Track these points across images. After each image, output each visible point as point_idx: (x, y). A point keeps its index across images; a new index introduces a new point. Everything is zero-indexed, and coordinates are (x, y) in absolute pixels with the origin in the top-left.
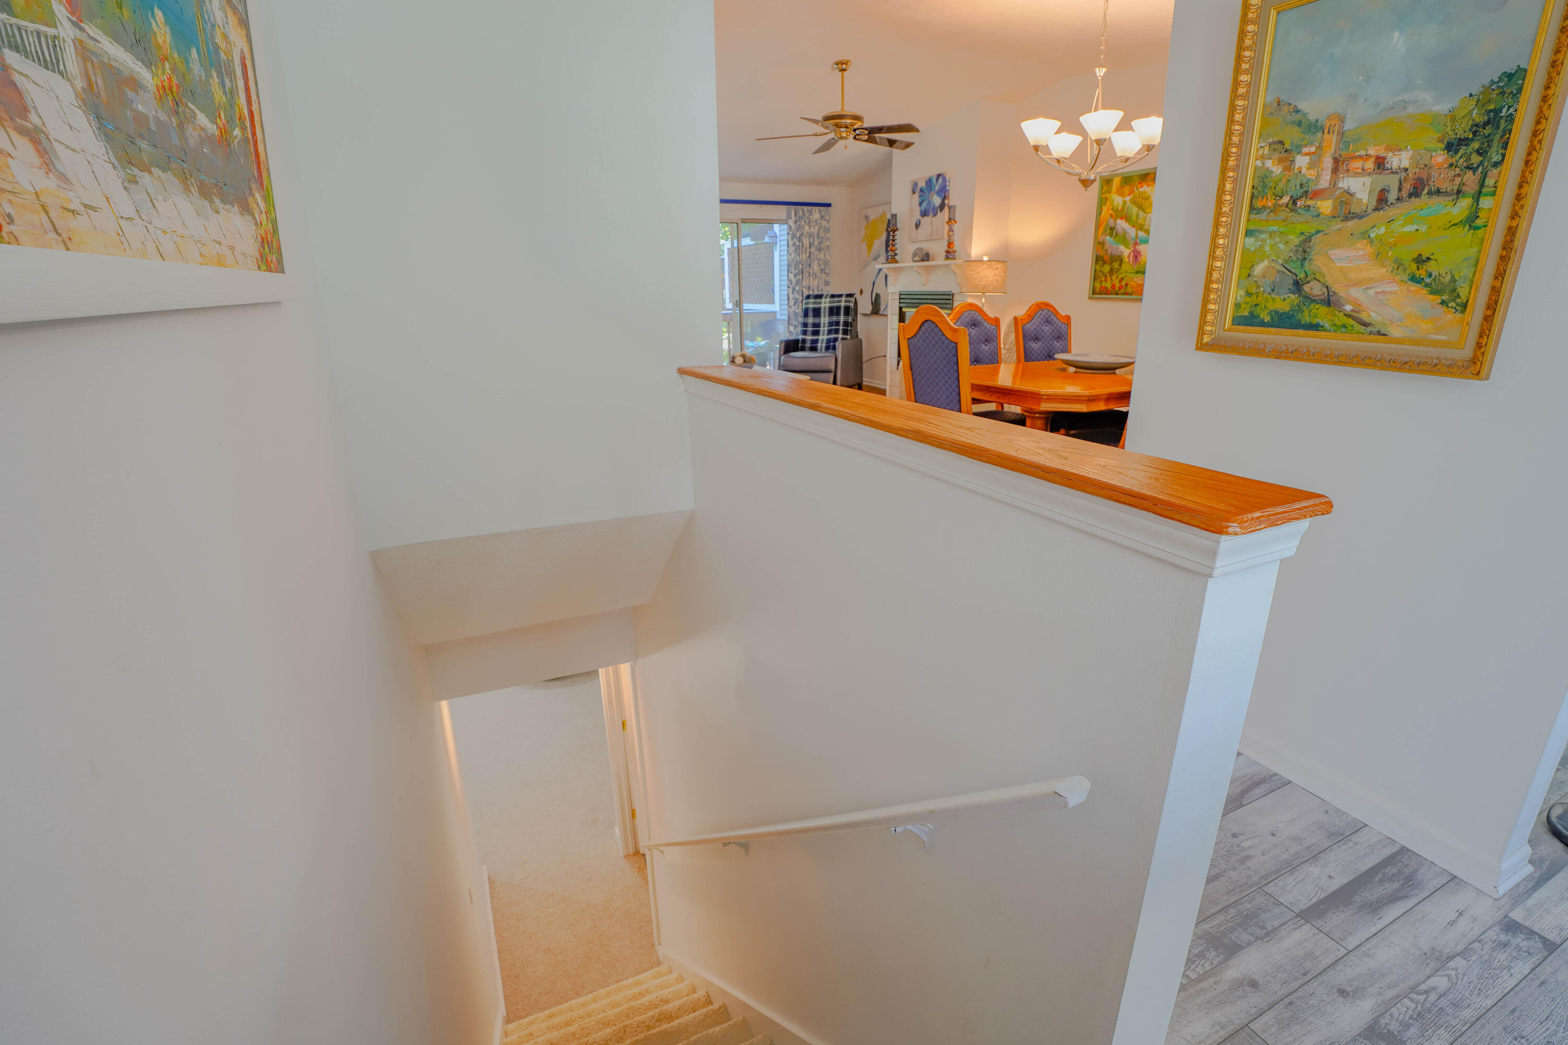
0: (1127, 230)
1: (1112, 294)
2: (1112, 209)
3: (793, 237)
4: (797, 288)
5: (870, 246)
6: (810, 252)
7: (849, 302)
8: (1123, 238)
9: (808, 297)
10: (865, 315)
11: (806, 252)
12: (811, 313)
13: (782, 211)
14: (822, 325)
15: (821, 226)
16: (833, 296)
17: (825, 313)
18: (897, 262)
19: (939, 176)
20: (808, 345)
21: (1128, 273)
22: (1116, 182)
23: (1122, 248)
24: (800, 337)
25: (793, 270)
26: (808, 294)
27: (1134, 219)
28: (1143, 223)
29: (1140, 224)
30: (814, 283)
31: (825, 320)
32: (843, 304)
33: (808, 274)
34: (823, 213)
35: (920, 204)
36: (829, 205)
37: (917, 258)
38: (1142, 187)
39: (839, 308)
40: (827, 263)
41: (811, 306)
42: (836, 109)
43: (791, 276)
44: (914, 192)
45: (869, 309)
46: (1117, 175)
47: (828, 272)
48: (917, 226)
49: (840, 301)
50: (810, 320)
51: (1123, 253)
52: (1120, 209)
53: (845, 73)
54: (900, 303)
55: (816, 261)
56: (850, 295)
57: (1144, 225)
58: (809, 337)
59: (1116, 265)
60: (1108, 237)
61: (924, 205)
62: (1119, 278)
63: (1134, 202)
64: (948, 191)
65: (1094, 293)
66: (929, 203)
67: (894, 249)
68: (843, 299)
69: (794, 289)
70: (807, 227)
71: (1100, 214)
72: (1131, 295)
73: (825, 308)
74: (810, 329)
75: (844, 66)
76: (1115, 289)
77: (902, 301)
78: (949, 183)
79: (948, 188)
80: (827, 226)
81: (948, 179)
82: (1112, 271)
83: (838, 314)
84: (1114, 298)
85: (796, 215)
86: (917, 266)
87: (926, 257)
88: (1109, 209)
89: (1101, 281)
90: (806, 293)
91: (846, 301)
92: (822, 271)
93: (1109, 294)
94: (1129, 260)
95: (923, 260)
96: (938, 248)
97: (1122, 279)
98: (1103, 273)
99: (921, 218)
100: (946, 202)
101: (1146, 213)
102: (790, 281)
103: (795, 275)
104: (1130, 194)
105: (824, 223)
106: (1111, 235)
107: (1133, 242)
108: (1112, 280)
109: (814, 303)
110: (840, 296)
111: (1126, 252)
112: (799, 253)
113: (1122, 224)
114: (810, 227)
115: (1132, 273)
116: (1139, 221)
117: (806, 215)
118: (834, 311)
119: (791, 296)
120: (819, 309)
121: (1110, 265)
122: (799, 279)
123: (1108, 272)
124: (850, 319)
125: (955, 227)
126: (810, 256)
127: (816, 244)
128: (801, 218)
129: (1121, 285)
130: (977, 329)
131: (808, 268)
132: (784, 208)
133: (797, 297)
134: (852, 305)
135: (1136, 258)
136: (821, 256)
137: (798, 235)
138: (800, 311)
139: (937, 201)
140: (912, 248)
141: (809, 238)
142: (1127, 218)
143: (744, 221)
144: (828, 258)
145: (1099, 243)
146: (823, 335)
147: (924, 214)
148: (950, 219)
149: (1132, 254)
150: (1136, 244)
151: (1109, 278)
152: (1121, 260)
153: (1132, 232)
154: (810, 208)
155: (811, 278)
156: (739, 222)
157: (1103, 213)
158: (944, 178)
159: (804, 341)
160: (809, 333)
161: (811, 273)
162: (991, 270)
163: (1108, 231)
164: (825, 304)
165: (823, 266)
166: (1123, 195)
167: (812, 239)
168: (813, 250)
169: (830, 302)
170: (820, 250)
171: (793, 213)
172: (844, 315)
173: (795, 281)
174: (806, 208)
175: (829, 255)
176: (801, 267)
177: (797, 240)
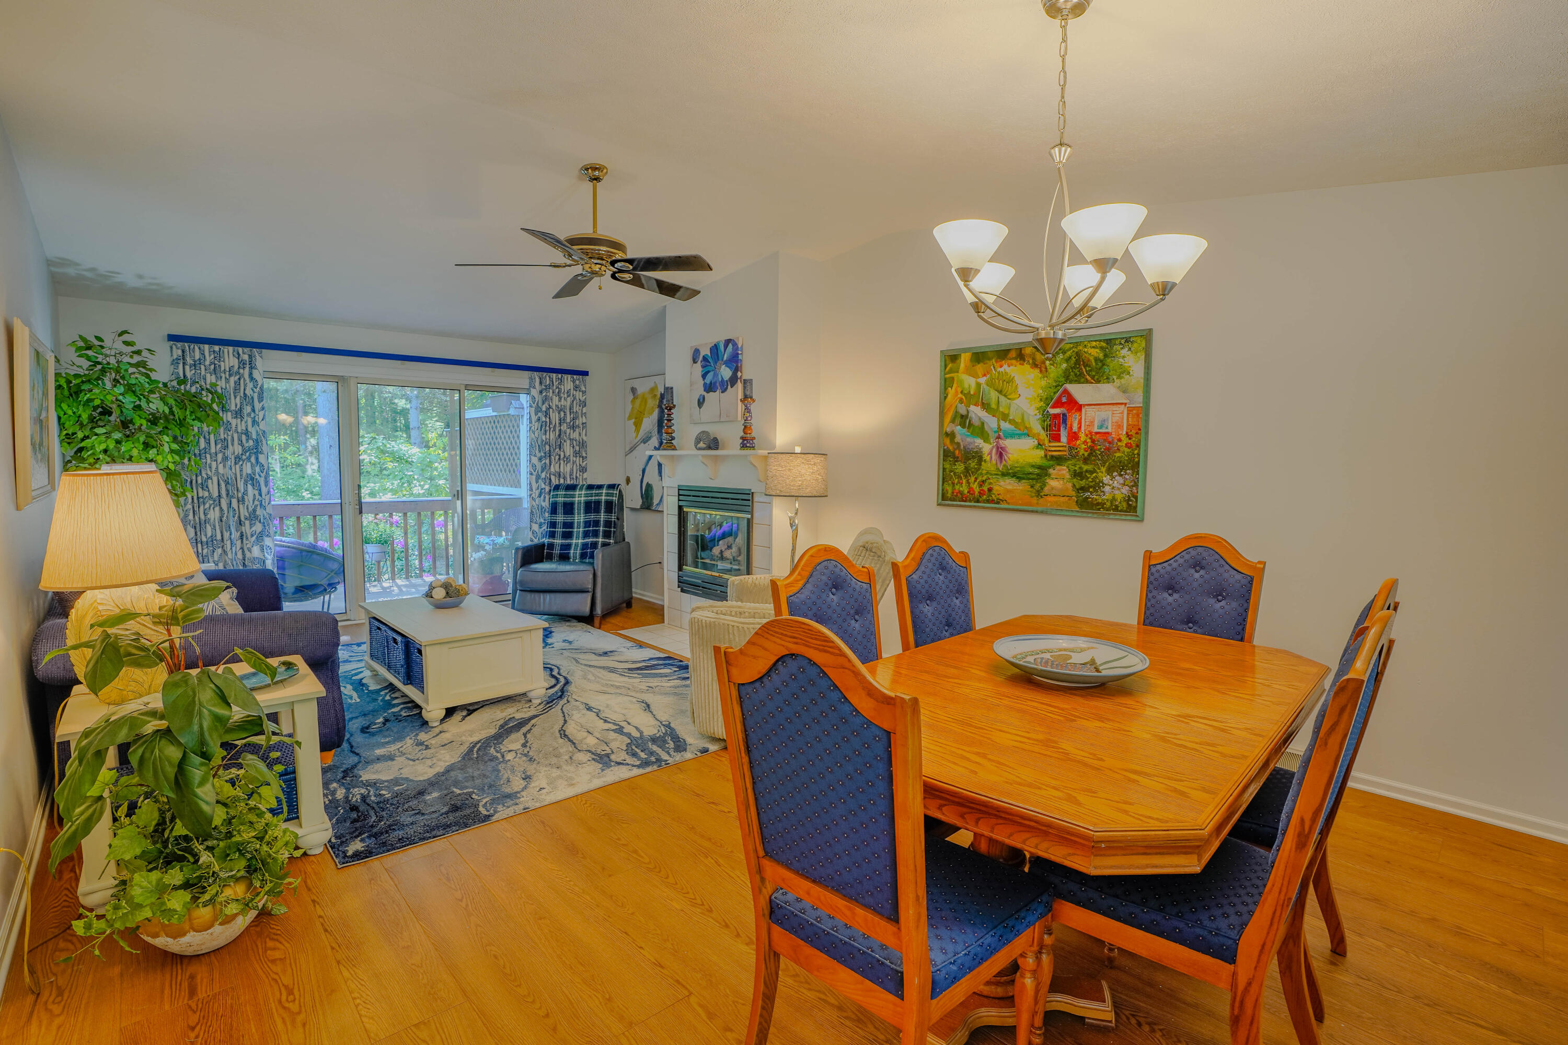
0: (986, 420)
1: (970, 501)
2: (962, 392)
3: (538, 410)
4: (543, 475)
5: (638, 425)
6: (560, 430)
7: (612, 495)
8: (981, 431)
9: (557, 488)
10: (633, 509)
11: (554, 430)
12: (560, 509)
13: (522, 379)
14: (576, 525)
15: (575, 398)
16: (590, 487)
17: (579, 510)
18: (675, 449)
19: (728, 342)
20: (557, 551)
21: (991, 475)
22: (965, 358)
23: (979, 442)
24: (546, 540)
25: (537, 452)
26: (557, 483)
27: (994, 406)
28: (1006, 412)
29: (1003, 414)
30: (566, 469)
31: (579, 518)
32: (603, 498)
33: (557, 457)
34: (577, 382)
35: (704, 376)
36: (585, 373)
37: (701, 445)
38: (1001, 367)
39: (598, 503)
40: (583, 444)
41: (561, 500)
42: (586, 230)
43: (535, 460)
44: (695, 362)
45: (638, 503)
46: (965, 350)
47: (584, 455)
48: (701, 402)
49: (600, 494)
50: (560, 518)
51: (980, 449)
52: (972, 393)
53: (599, 185)
54: (679, 500)
55: (568, 442)
56: (612, 487)
57: (1008, 415)
58: (558, 541)
59: (973, 464)
60: (959, 427)
61: (709, 377)
62: (980, 479)
63: (990, 384)
64: (741, 360)
65: (944, 497)
66: (716, 375)
67: (670, 431)
68: (604, 491)
69: (538, 477)
70: (556, 399)
71: (945, 398)
72: (998, 503)
73: (579, 503)
74: (559, 530)
75: (597, 173)
76: (974, 494)
77: (681, 498)
78: (742, 351)
79: (740, 357)
80: (583, 399)
81: (740, 346)
82: (967, 472)
83: (597, 511)
84: (975, 507)
85: (541, 383)
86: (703, 456)
87: (714, 444)
88: (956, 392)
89: (953, 483)
90: (555, 481)
91: (607, 495)
92: (577, 454)
93: (965, 501)
94: (991, 458)
95: (709, 448)
96: (731, 434)
97: (983, 482)
98: (955, 473)
99: (705, 393)
100: (739, 374)
101: (1009, 399)
102: (534, 466)
103: (540, 459)
104: (985, 375)
105: (579, 395)
106: (963, 425)
107: (996, 435)
108: (969, 483)
109: (566, 496)
110: (600, 487)
111: (986, 448)
112: (546, 431)
113: (976, 412)
114: (560, 400)
115: (997, 474)
116: (1001, 409)
117: (556, 384)
118: (592, 507)
119: (535, 486)
120: (572, 504)
121: (965, 463)
122: (545, 463)
123: (963, 473)
124: (613, 518)
125: (753, 407)
126: (560, 435)
127: (568, 420)
128: (548, 388)
129: (982, 490)
130: (840, 593)
131: (558, 450)
132: (527, 374)
133: (543, 486)
134: (615, 499)
135: (1001, 456)
136: (575, 435)
137: (544, 409)
138: (546, 505)
139: (726, 373)
140: (695, 431)
141: (559, 413)
142: (985, 406)
143: (468, 387)
144: (585, 438)
145: (947, 434)
146: (578, 538)
147: (710, 388)
148: (746, 397)
149: (994, 450)
150: (999, 437)
151: (964, 481)
152: (979, 457)
153: (992, 423)
154: (560, 375)
155: (562, 462)
156: (462, 388)
157: (950, 397)
158: (735, 345)
159: (551, 546)
160: (558, 535)
161: (562, 456)
162: (807, 466)
163: (958, 420)
164: (580, 497)
165: (577, 448)
166: (975, 376)
167: (562, 414)
168: (564, 427)
169: (586, 495)
170: (573, 428)
171: (538, 380)
172: (605, 512)
173: (539, 466)
174: (554, 375)
175: (586, 435)
176: (546, 450)
177: (542, 414)
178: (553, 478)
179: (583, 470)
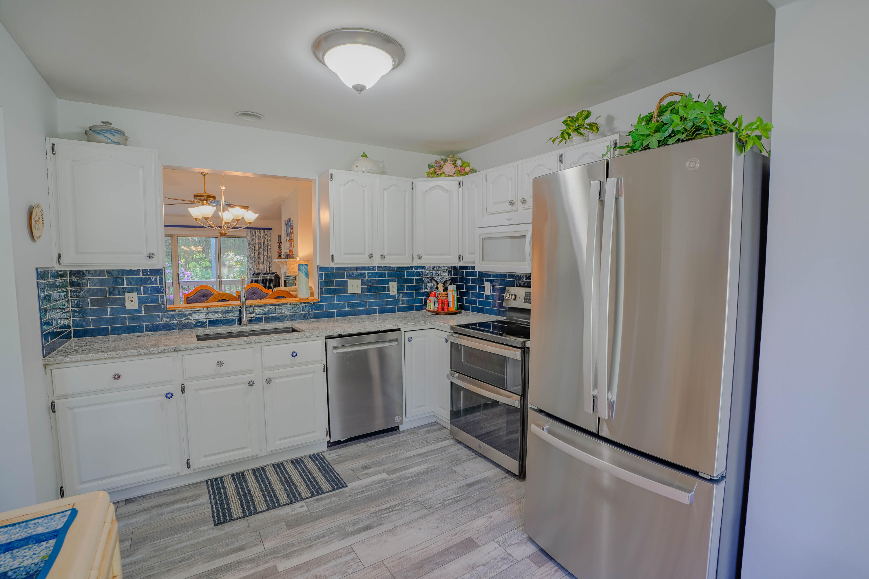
4: (252, 269)
6: (259, 252)
7: (272, 277)
9: (254, 274)
11: (257, 252)
12: (254, 282)
13: (244, 232)
15: (265, 239)
17: (260, 282)
18: (281, 258)
25: (250, 260)
26: (258, 272)
33: (258, 262)
34: (266, 233)
35: (286, 231)
36: (271, 229)
39: (266, 280)
40: (269, 257)
41: (254, 279)
42: (201, 192)
43: (249, 264)
44: (285, 226)
47: (270, 261)
48: (286, 241)
55: (263, 256)
64: (293, 226)
67: (280, 252)
68: (269, 275)
69: (250, 270)
70: (257, 240)
73: (260, 280)
78: (292, 222)
80: (269, 239)
81: (292, 220)
83: (266, 283)
87: (287, 257)
91: (270, 277)
92: (267, 261)
99: (286, 238)
100: (292, 231)
102: (248, 266)
103: (251, 263)
105: (267, 238)
109: (256, 277)
110: (268, 274)
112: (253, 252)
114: (259, 239)
117: (257, 234)
118: (264, 281)
120: (258, 280)
122: (253, 265)
126: (259, 254)
127: (263, 248)
128: (253, 235)
131: (258, 259)
132: (246, 230)
133: (248, 273)
136: (266, 253)
137: (252, 244)
138: (249, 280)
140: (285, 252)
141: (259, 245)
147: (287, 236)
154: (259, 230)
155: (260, 264)
164: (261, 278)
167: (260, 245)
168: (261, 250)
169: (263, 277)
170: (265, 250)
171: (249, 232)
172: (269, 283)
173: (251, 266)
174: (256, 230)
175: (271, 253)
176: (254, 259)
177: (252, 246)
178: (256, 270)
179: (269, 267)
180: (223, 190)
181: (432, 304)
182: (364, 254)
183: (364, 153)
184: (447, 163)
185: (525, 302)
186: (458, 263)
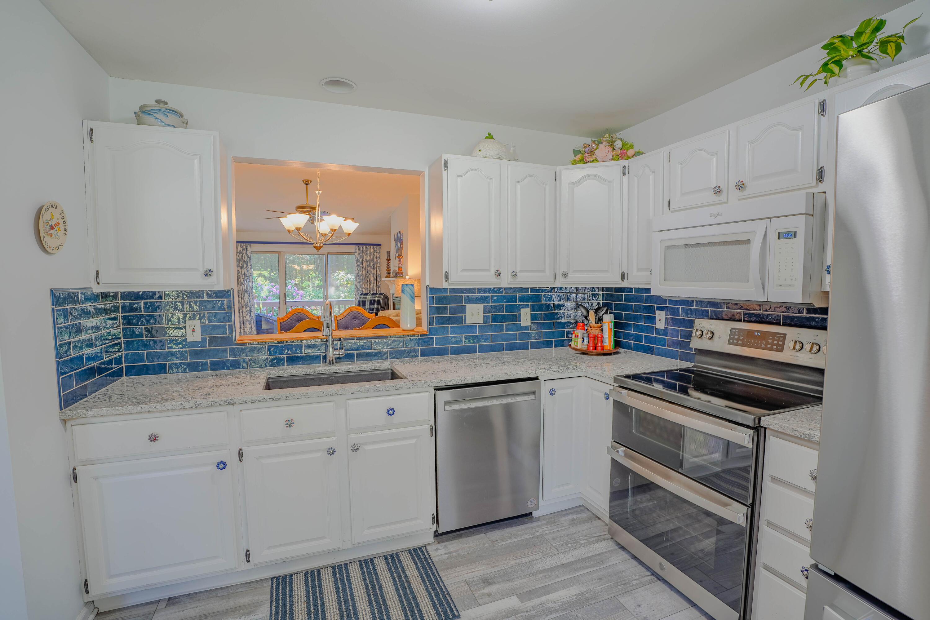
4: (360, 289)
6: (368, 270)
7: (380, 297)
9: (363, 294)
11: (365, 270)
13: (352, 249)
15: (374, 256)
16: (373, 294)
17: (368, 304)
19: (400, 232)
25: (358, 279)
26: (366, 292)
30: (370, 286)
31: (367, 307)
32: (377, 299)
33: (366, 281)
34: (375, 249)
35: (396, 247)
36: (380, 245)
39: (374, 301)
40: (378, 276)
41: (361, 299)
42: (303, 203)
43: (356, 283)
44: (394, 240)
47: (379, 280)
48: (395, 258)
54: (393, 299)
55: (371, 275)
56: (381, 294)
64: (402, 240)
67: (389, 270)
68: (377, 296)
69: (358, 290)
70: (365, 257)
73: (368, 301)
78: (402, 236)
79: (402, 238)
80: (378, 256)
81: (402, 234)
83: (374, 304)
85: (359, 250)
91: (378, 297)
92: (376, 280)
95: (395, 277)
99: (396, 254)
100: (402, 246)
102: (356, 285)
103: (359, 282)
105: (376, 254)
109: (363, 298)
110: (376, 294)
112: (361, 270)
114: (367, 257)
117: (365, 250)
118: (372, 303)
120: (365, 301)
122: (361, 284)
126: (367, 272)
127: (371, 265)
128: (361, 252)
131: (367, 278)
132: (354, 246)
133: (355, 294)
136: (374, 272)
137: (360, 261)
139: (399, 245)
140: (393, 270)
141: (367, 262)
143: (328, 253)
144: (379, 273)
147: (397, 252)
148: (399, 255)
154: (367, 246)
155: (368, 283)
161: (368, 281)
164: (368, 298)
165: (375, 277)
167: (368, 263)
168: (369, 268)
169: (371, 298)
170: (374, 268)
171: (357, 249)
172: (377, 305)
173: (359, 285)
174: (365, 246)
175: (380, 271)
176: (362, 278)
177: (359, 263)
178: (364, 290)
179: (378, 286)
180: (318, 195)
181: (580, 340)
182: (488, 270)
183: (489, 134)
184: (601, 146)
185: (729, 343)
186: (621, 284)
